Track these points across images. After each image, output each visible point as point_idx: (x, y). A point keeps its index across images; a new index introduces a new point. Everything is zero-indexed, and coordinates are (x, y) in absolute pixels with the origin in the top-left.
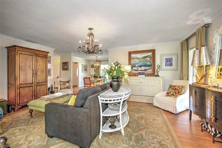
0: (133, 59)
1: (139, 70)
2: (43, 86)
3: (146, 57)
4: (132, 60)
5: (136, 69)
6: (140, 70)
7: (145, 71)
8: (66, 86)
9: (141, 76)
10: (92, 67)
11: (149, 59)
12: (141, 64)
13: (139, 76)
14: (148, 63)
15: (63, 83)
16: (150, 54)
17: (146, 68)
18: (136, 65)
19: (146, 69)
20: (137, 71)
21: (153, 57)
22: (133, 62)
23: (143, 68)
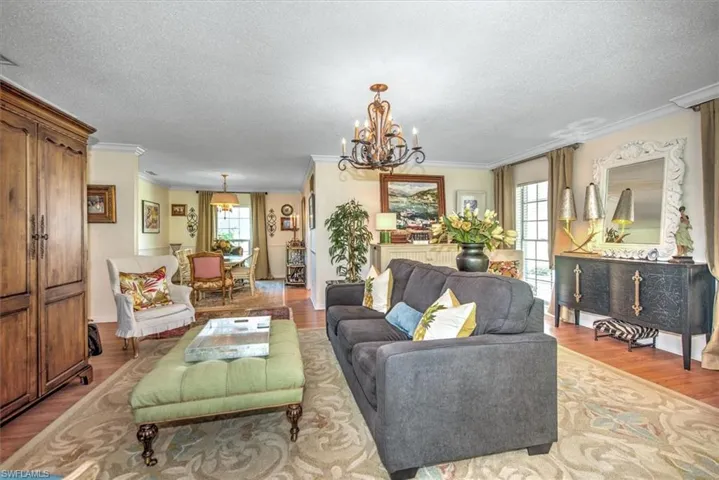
0: (393, 195)
1: (409, 227)
2: (72, 303)
3: (424, 193)
4: (390, 199)
5: (402, 224)
6: (413, 228)
7: (422, 229)
8: (154, 294)
9: (422, 242)
10: (174, 214)
11: (431, 199)
12: (413, 210)
13: (416, 242)
14: (431, 210)
15: (136, 283)
16: (434, 186)
17: (425, 222)
18: (402, 214)
19: (426, 225)
20: (404, 228)
21: (440, 196)
22: (392, 202)
23: (419, 222)
